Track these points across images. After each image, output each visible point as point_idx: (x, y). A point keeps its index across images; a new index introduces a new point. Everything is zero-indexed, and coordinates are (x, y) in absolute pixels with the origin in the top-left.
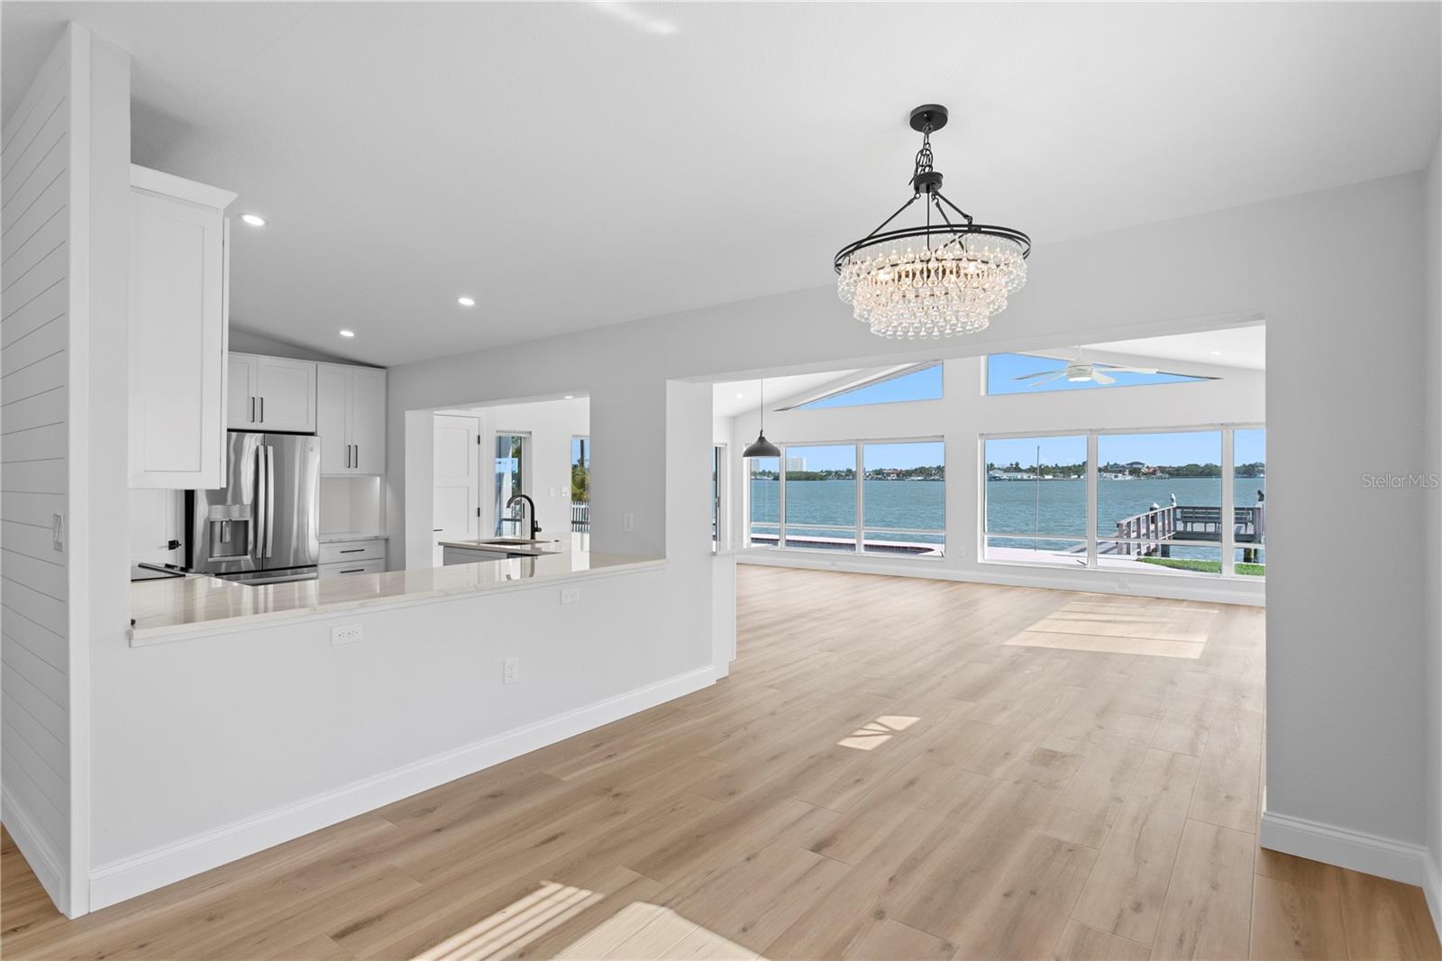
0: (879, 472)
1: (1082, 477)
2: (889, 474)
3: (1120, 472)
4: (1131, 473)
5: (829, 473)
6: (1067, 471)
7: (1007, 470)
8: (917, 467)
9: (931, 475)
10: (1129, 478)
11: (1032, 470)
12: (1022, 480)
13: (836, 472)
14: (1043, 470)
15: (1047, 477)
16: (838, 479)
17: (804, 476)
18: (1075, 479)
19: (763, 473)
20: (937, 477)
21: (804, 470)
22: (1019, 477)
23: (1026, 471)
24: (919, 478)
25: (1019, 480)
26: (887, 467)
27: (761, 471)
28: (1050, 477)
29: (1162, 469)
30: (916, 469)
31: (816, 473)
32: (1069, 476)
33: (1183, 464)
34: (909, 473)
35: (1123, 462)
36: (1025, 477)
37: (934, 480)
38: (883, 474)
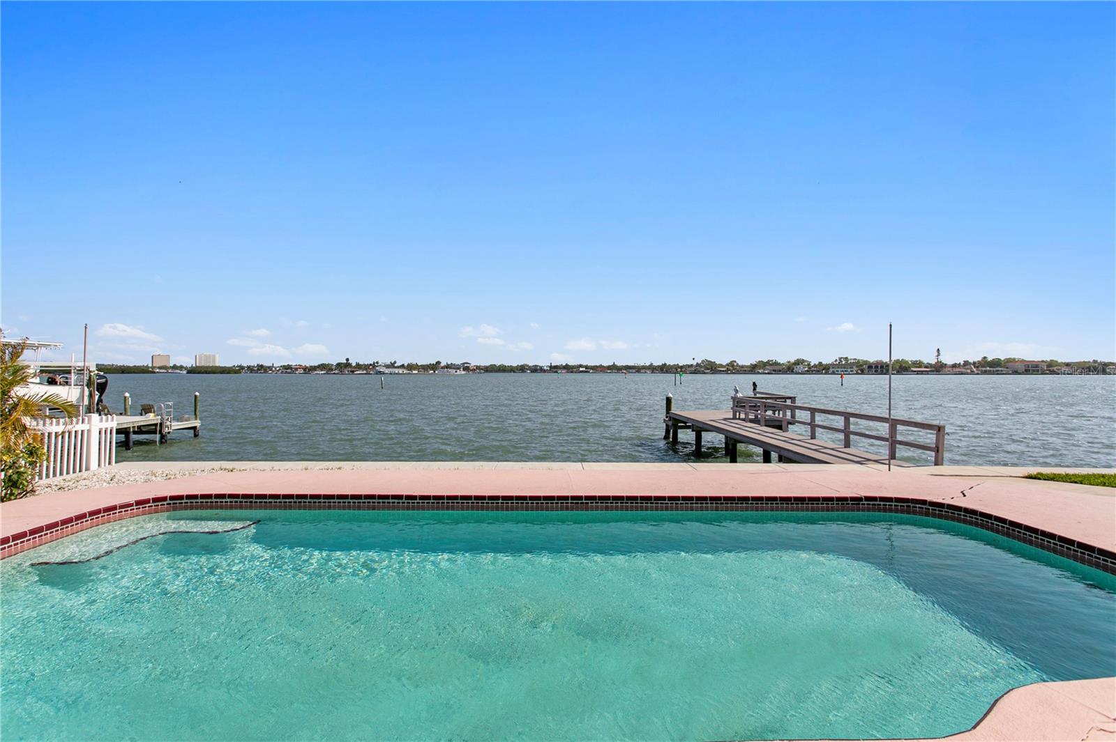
0: (288, 367)
1: (436, 372)
2: (296, 369)
3: (458, 369)
4: (464, 370)
5: (242, 368)
6: (426, 368)
7: (387, 366)
8: (320, 363)
9: (332, 370)
10: (463, 372)
11: (403, 366)
12: (398, 374)
13: (249, 367)
14: (410, 367)
15: (414, 372)
16: (251, 372)
17: (219, 370)
18: (432, 374)
19: (175, 367)
20: (336, 372)
21: (217, 365)
22: (397, 372)
23: (398, 367)
24: (323, 372)
25: (396, 374)
26: (293, 363)
27: (172, 365)
28: (416, 372)
29: (478, 368)
30: (319, 365)
31: (229, 368)
32: (428, 372)
33: (488, 364)
34: (313, 368)
35: (458, 362)
36: (401, 372)
37: (334, 374)
38: (291, 369)
